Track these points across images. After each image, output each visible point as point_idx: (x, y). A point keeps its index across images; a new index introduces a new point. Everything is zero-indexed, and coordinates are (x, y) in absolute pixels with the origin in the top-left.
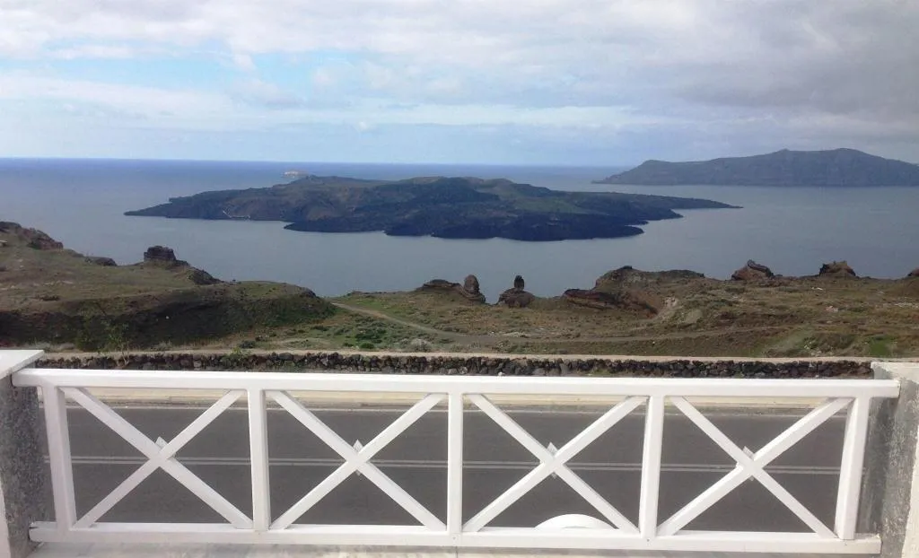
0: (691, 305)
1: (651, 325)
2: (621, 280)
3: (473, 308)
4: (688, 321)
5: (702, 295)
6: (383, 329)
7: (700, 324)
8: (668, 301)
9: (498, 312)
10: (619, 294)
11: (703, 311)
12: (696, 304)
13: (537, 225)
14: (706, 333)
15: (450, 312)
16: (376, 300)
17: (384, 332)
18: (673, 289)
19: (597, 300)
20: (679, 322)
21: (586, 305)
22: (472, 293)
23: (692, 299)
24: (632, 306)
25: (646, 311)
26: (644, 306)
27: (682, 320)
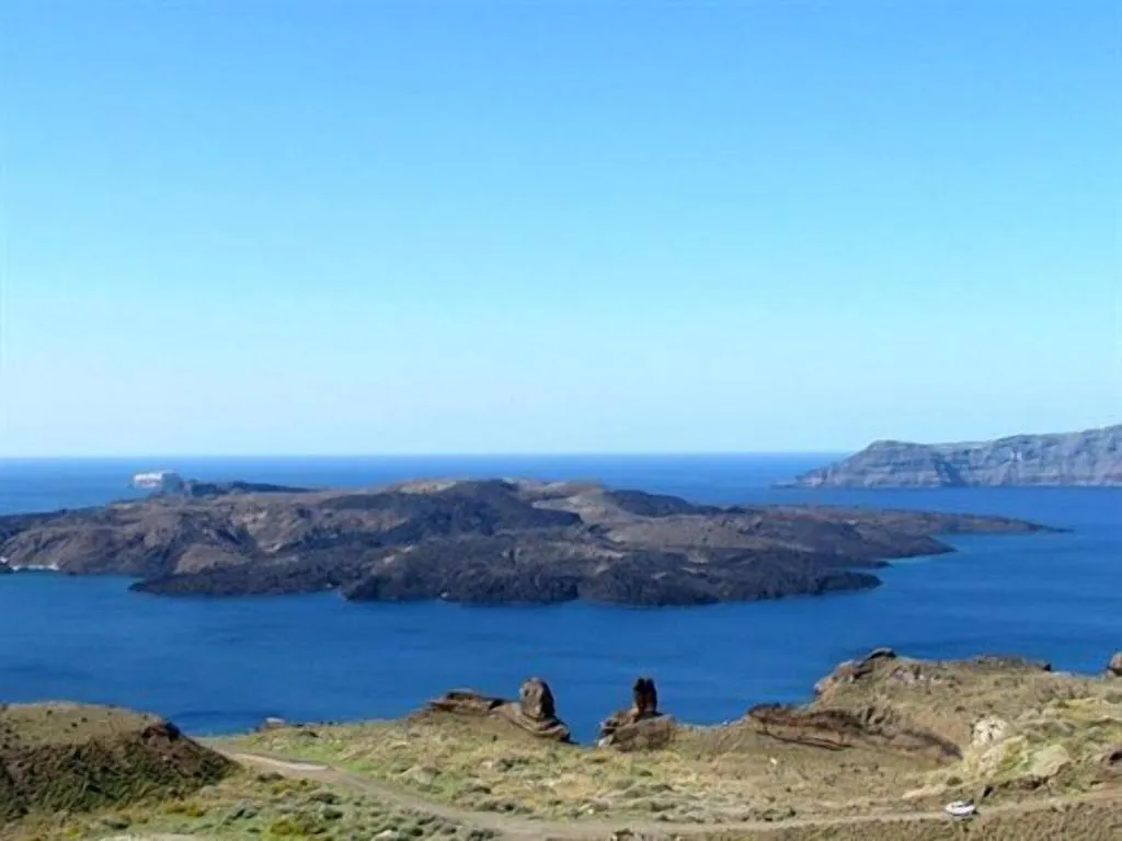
0: (1040, 734)
1: (955, 781)
2: (871, 681)
3: (542, 753)
4: (1037, 771)
5: (1061, 710)
6: (335, 808)
7: (1066, 777)
8: (982, 726)
9: (598, 761)
10: (871, 712)
11: (1068, 746)
12: (1050, 731)
13: (663, 574)
14: (1086, 797)
15: (489, 764)
16: (318, 741)
17: (338, 816)
18: (987, 697)
19: (822, 727)
20: (1019, 773)
21: (799, 741)
22: (538, 720)
23: (1041, 721)
24: (900, 738)
25: (935, 751)
26: (930, 739)
27: (1026, 766)
